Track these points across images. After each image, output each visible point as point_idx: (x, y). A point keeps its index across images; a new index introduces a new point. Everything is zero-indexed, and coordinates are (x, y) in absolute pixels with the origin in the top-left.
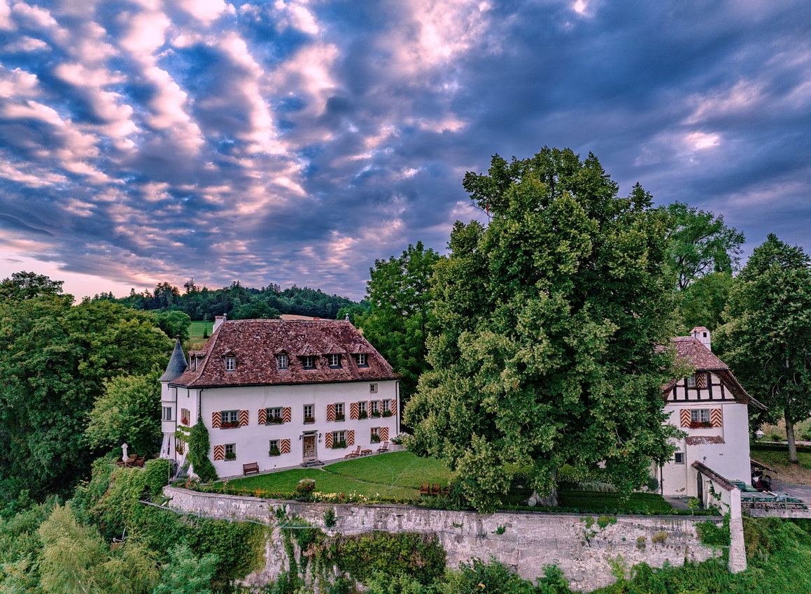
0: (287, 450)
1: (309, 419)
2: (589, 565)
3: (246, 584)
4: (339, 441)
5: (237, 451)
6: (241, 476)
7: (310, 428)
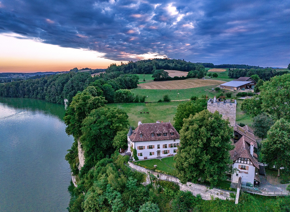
0: (154, 154)
1: (159, 148)
2: (207, 195)
3: (143, 184)
4: (166, 152)
5: (143, 154)
6: (143, 160)
7: (159, 149)
